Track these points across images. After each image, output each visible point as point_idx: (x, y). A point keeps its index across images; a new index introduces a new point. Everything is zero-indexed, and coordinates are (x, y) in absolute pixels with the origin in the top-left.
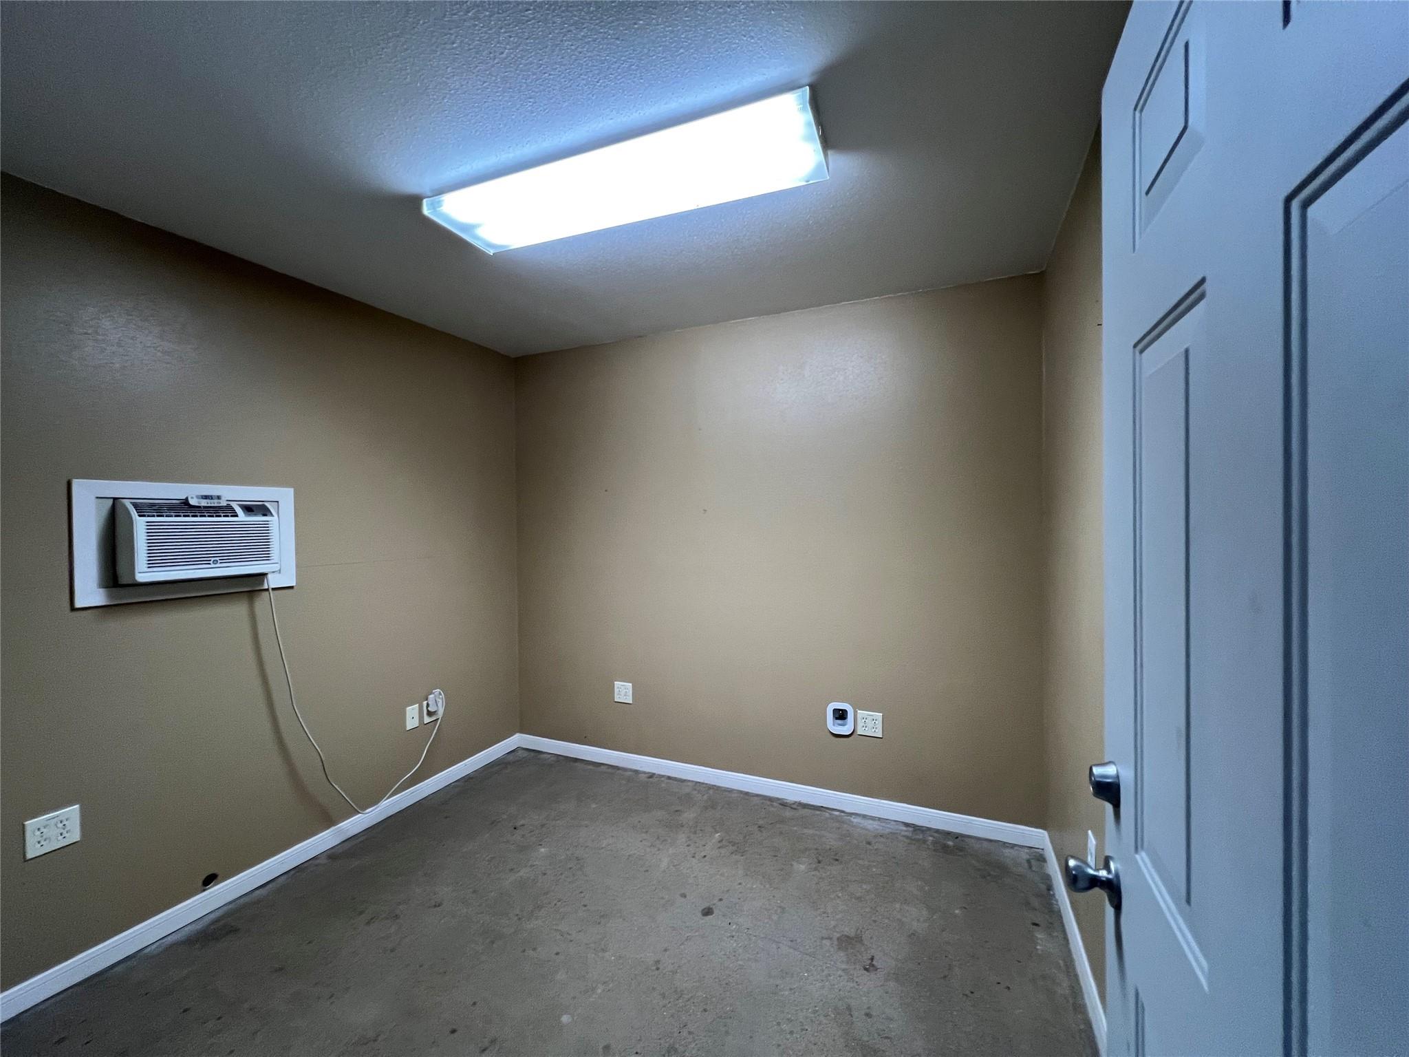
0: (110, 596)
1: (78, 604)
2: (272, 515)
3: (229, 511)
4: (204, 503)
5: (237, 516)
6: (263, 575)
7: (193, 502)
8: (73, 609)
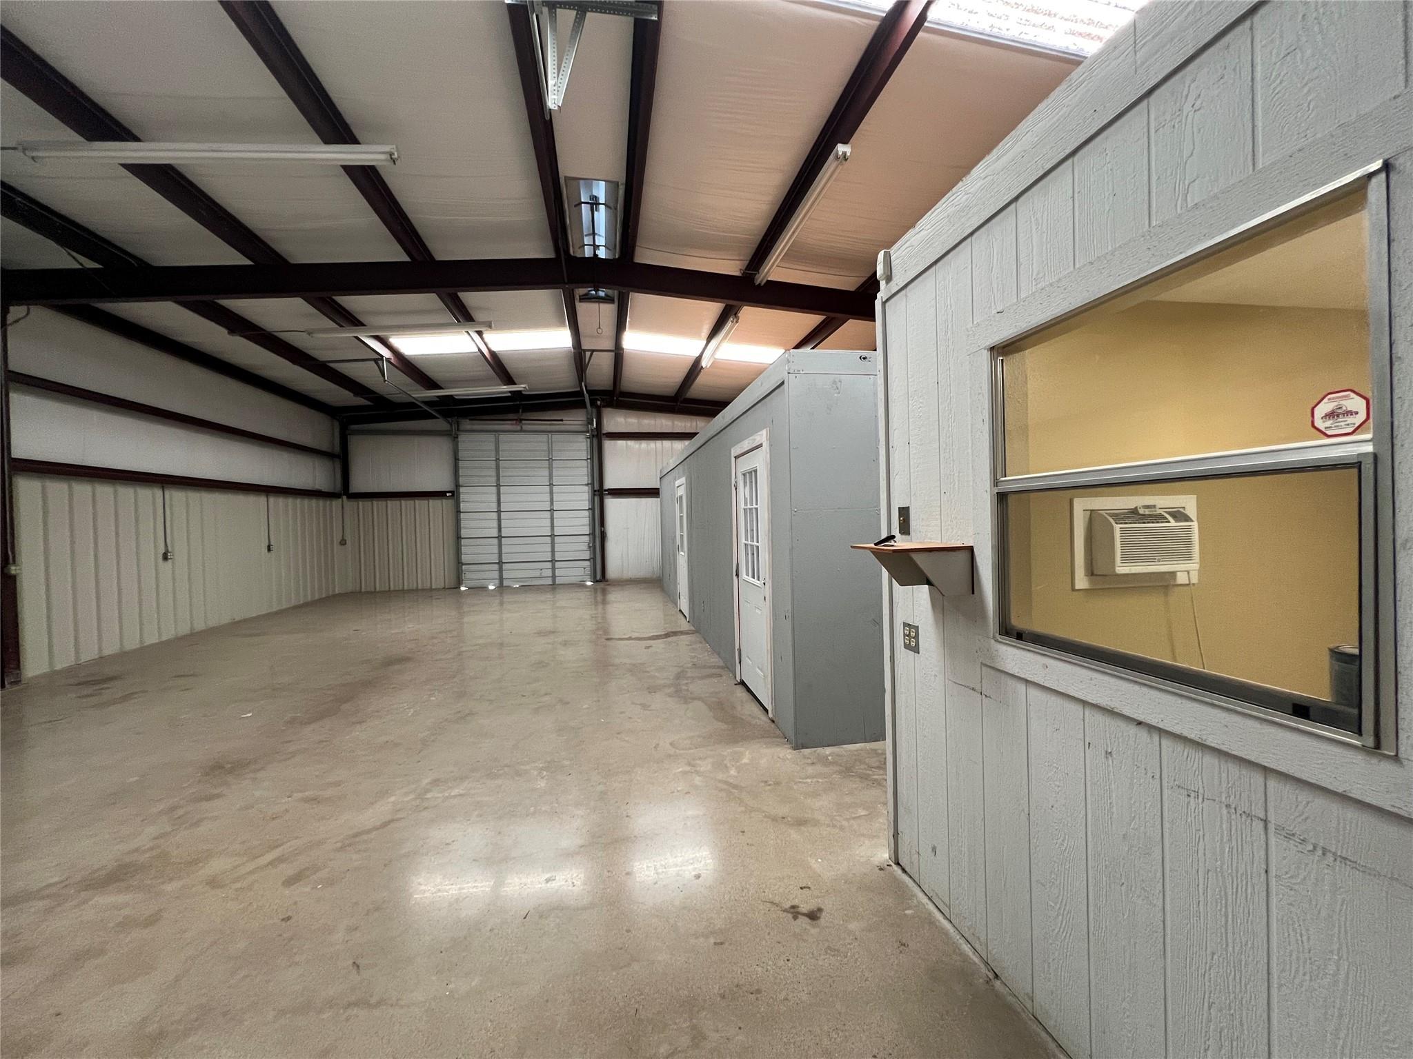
0: (1091, 582)
1: (1076, 588)
2: (1192, 521)
3: (1159, 518)
4: (1147, 512)
5: (1169, 522)
6: (1173, 574)
7: (1141, 511)
8: (1073, 590)
